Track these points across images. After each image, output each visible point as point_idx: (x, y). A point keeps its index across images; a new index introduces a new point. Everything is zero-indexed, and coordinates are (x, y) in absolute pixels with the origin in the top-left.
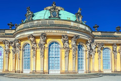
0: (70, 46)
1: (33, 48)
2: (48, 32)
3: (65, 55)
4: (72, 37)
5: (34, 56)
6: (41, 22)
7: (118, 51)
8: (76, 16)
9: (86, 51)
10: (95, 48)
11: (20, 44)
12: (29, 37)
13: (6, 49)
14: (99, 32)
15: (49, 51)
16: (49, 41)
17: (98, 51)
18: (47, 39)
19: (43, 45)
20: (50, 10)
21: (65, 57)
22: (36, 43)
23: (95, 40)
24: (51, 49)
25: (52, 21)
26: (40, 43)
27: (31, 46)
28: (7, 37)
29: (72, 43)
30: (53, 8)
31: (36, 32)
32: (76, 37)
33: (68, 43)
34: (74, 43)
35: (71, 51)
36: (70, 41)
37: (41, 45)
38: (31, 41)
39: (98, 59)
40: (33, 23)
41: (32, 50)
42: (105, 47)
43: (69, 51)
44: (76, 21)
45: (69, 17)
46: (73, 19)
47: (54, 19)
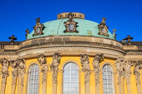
0: (92, 68)
1: (43, 71)
3: (85, 80)
5: (44, 82)
6: (55, 39)
8: (99, 28)
9: (115, 74)
12: (39, 57)
13: (4, 71)
14: (134, 46)
15: (64, 74)
17: (135, 73)
19: (56, 67)
20: (65, 23)
21: (85, 82)
25: (68, 38)
26: (52, 64)
27: (40, 67)
29: (94, 63)
30: (69, 21)
34: (97, 64)
35: (93, 74)
39: (137, 84)
40: (45, 39)
41: (42, 74)
44: (99, 34)
45: (89, 29)
46: (95, 31)
47: (70, 36)
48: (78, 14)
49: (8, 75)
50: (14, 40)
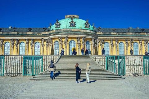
0: (81, 43)
1: (61, 44)
2: (69, 36)
4: (82, 38)
6: (66, 30)
7: (114, 45)
8: (85, 24)
9: (91, 45)
10: (99, 43)
11: (52, 41)
12: (59, 38)
13: (42, 43)
14: (101, 32)
15: (70, 45)
16: (70, 40)
17: (101, 44)
18: (68, 39)
20: (70, 22)
21: (79, 48)
22: (62, 41)
23: (98, 38)
24: (71, 44)
26: (65, 41)
27: (60, 43)
28: (43, 36)
29: (82, 41)
31: (62, 35)
32: (84, 38)
33: (80, 41)
34: (83, 41)
35: (82, 45)
36: (81, 40)
37: (65, 42)
38: (59, 40)
40: (61, 30)
41: (60, 45)
42: (105, 42)
43: (81, 45)
44: (85, 27)
45: (81, 25)
46: (83, 26)
47: (72, 29)
48: (75, 16)
49: (44, 46)
50: (45, 29)
